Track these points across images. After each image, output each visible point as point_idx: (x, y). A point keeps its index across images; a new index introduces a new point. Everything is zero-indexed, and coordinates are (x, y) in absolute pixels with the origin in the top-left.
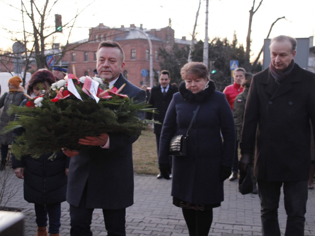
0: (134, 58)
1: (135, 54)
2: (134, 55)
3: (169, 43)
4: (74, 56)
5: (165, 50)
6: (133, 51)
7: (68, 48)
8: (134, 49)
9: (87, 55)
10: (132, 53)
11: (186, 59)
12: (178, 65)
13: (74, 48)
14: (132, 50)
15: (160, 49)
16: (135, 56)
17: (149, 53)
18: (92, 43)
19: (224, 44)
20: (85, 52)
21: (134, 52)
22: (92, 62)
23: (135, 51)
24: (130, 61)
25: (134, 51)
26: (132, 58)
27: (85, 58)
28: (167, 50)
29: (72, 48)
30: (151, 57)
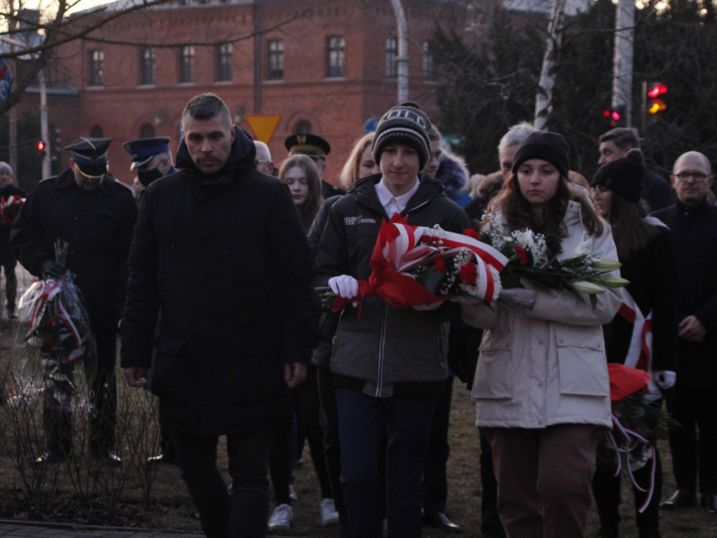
0: (338, 72)
1: (342, 55)
2: (338, 59)
3: (478, 11)
4: (99, 62)
5: (458, 40)
6: (333, 43)
7: (62, 29)
8: (339, 37)
9: (151, 60)
10: (328, 50)
11: (533, 77)
12: (502, 101)
13: (90, 30)
14: (328, 39)
15: (439, 36)
16: (341, 63)
17: (396, 52)
18: (170, 11)
19: (704, 12)
20: (143, 47)
21: (338, 49)
22: (172, 89)
23: (342, 44)
24: (321, 84)
25: (338, 42)
26: (329, 71)
27: (144, 72)
28: (467, 41)
29: (79, 31)
30: (402, 70)
